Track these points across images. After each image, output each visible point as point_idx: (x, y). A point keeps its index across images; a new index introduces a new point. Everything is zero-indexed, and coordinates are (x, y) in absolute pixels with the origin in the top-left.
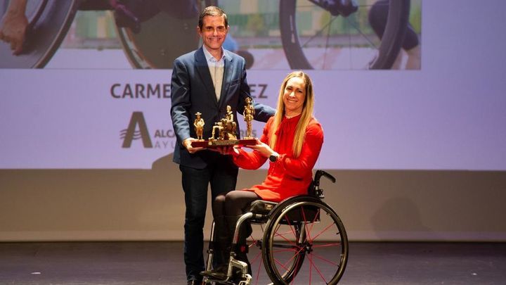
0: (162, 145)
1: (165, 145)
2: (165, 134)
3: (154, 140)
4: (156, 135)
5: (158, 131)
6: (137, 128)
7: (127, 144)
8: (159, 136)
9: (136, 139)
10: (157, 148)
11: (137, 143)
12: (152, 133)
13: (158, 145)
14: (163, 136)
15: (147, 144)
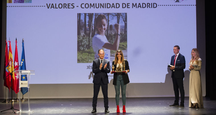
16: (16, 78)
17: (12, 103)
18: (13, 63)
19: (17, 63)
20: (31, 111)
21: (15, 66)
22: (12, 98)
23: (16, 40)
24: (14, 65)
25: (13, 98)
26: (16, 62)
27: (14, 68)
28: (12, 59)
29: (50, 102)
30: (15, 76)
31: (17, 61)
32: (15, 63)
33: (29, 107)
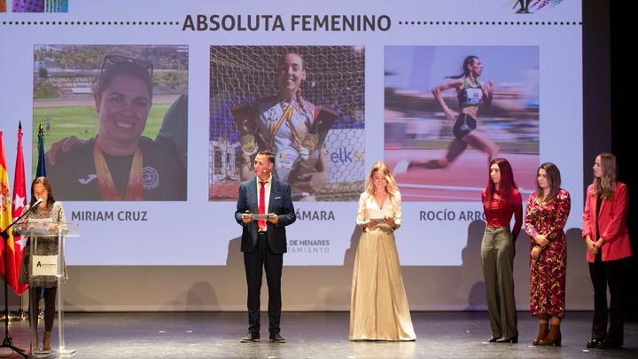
16: (17, 246)
17: (7, 325)
18: (10, 199)
19: (23, 199)
20: (66, 349)
21: (16, 209)
22: (6, 308)
23: (20, 127)
24: (14, 206)
25: (11, 308)
26: (17, 196)
27: (13, 216)
28: (5, 187)
29: (124, 322)
30: (15, 240)
31: (23, 194)
32: (14, 198)
33: (60, 336)
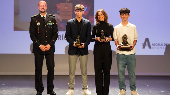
0: (154, 48)
1: (155, 48)
2: (155, 44)
3: (152, 46)
4: (152, 45)
5: (153, 44)
6: (147, 43)
7: (144, 47)
8: (153, 45)
9: (146, 46)
10: (153, 49)
11: (147, 47)
12: (151, 44)
13: (153, 48)
14: (154, 45)
15: (150, 47)
